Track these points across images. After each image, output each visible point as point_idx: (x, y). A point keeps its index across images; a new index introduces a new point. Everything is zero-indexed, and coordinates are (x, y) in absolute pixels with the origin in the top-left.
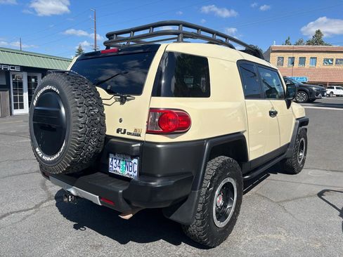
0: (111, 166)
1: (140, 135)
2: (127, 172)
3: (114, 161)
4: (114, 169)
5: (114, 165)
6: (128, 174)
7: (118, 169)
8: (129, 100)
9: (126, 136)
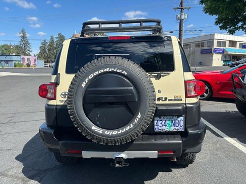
0: (155, 127)
1: (181, 100)
2: (173, 128)
3: (160, 122)
4: (160, 128)
5: (160, 125)
6: (175, 129)
7: (164, 127)
8: (163, 76)
9: (167, 102)
